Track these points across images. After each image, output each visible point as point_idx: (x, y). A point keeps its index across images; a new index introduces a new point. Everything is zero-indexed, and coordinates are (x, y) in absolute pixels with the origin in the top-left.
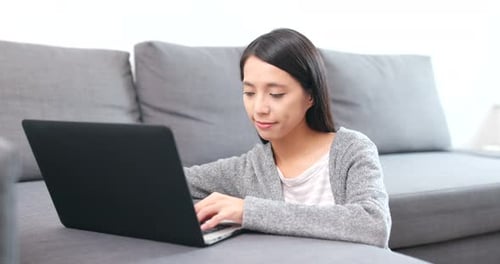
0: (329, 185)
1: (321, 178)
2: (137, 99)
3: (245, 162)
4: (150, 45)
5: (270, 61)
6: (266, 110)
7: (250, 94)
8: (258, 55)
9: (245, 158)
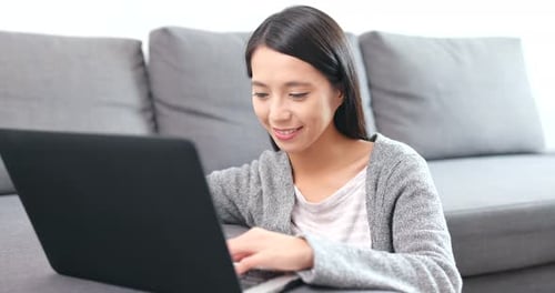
0: (364, 211)
1: (355, 202)
2: (150, 96)
3: (249, 175)
4: (165, 31)
5: (284, 50)
6: (286, 116)
7: (262, 96)
8: (270, 44)
9: (249, 170)
